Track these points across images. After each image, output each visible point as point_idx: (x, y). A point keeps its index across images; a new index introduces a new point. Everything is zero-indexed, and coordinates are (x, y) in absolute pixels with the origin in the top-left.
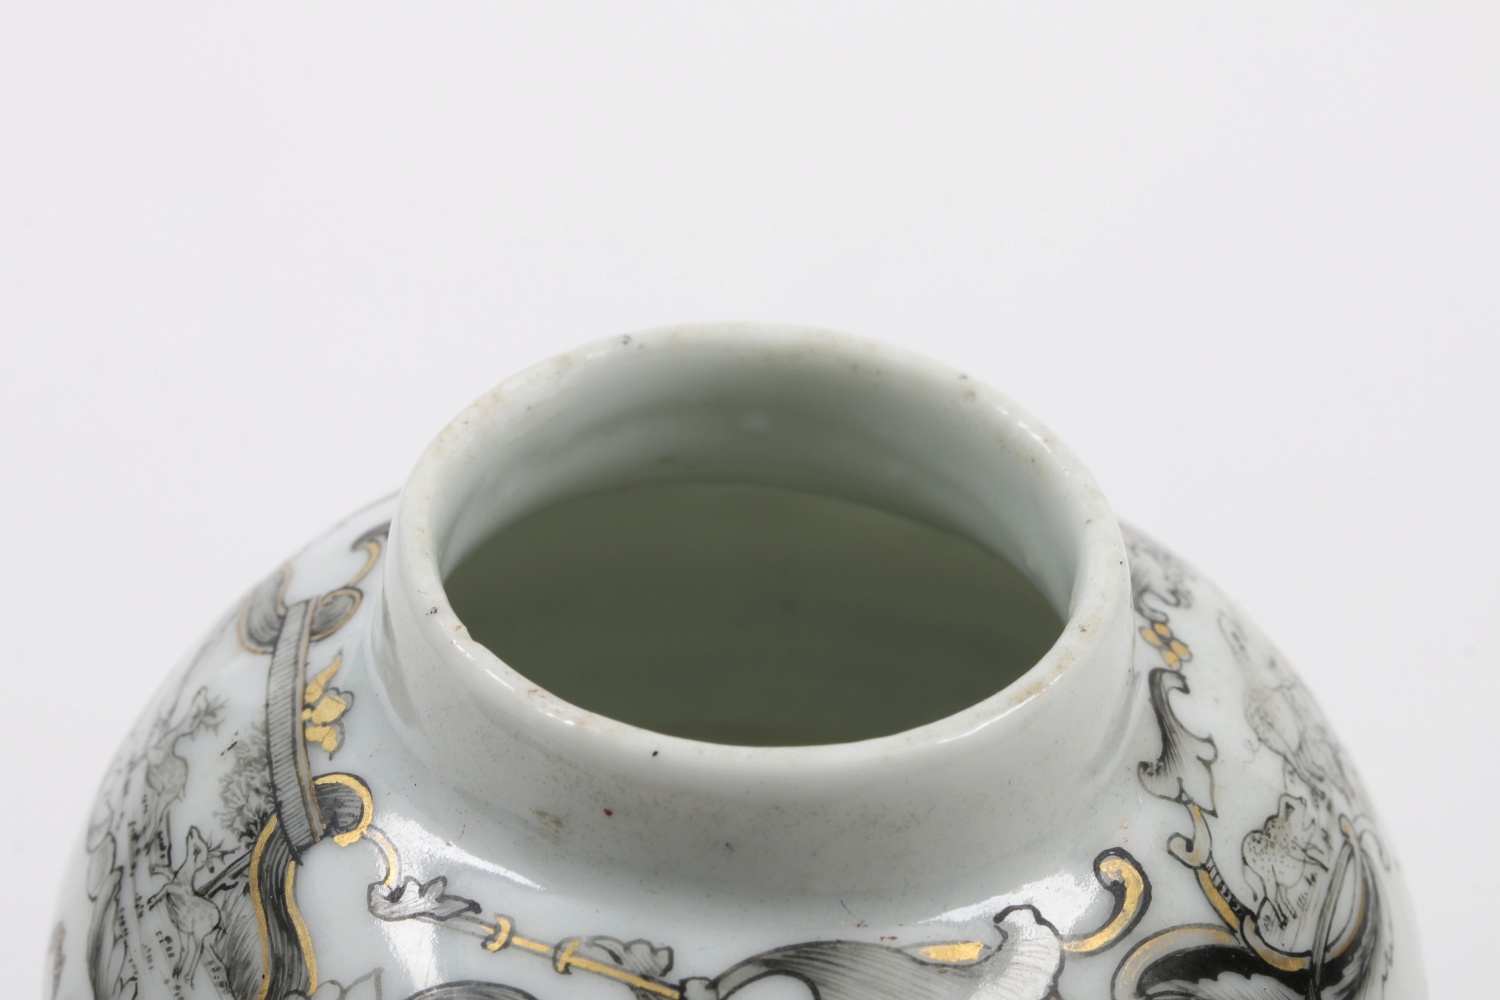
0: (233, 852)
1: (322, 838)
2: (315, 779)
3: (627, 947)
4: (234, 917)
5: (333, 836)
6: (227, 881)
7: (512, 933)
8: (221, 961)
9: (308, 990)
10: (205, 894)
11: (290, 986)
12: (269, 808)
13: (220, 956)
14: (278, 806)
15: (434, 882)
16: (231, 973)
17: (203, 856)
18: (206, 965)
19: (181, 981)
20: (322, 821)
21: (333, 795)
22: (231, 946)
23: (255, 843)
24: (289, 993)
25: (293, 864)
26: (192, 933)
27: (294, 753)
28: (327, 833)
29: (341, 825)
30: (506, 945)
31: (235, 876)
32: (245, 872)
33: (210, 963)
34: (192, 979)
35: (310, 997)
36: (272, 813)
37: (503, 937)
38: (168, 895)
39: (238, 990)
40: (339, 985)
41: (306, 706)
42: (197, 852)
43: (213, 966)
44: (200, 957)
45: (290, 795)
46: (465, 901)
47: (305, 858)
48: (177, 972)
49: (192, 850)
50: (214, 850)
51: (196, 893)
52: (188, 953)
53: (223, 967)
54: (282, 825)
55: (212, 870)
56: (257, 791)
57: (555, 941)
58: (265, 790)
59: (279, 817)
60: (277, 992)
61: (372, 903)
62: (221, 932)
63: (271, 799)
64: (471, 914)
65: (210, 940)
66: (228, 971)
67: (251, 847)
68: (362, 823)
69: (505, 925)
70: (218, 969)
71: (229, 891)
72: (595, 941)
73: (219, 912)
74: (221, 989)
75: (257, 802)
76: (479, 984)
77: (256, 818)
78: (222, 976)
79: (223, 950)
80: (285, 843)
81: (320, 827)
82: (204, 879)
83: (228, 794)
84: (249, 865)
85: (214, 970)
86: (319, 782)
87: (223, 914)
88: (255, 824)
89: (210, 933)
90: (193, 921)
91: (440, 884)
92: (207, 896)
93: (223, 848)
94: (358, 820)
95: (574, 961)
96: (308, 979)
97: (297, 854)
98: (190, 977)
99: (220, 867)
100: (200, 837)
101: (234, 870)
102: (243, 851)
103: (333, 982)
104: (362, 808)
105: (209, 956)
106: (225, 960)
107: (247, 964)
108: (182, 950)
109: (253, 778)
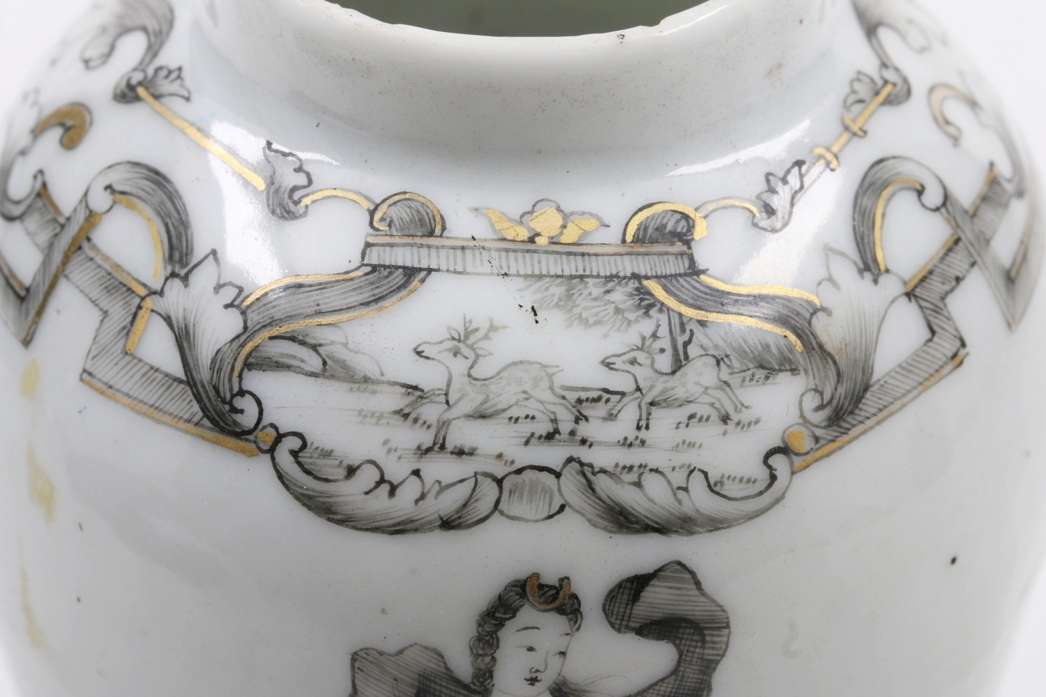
0: (658, 326)
1: (690, 248)
2: (624, 241)
3: (854, 92)
4: (721, 343)
5: (693, 239)
6: (681, 340)
7: (828, 149)
8: (749, 370)
9: (816, 305)
10: (679, 362)
11: (805, 318)
12: (633, 284)
13: (745, 368)
14: (635, 276)
15: (768, 181)
16: (764, 364)
17: (641, 357)
18: (742, 386)
19: (735, 417)
20: (672, 244)
21: (650, 230)
22: (742, 353)
23: (662, 304)
24: (810, 323)
25: (702, 277)
26: (707, 388)
27: (583, 255)
28: (688, 243)
29: (684, 231)
30: (836, 157)
31: (683, 330)
32: (685, 320)
33: (743, 381)
34: (742, 405)
35: (821, 306)
36: (640, 283)
37: (829, 156)
38: (652, 404)
39: (781, 364)
40: (823, 280)
41: (531, 240)
42: (633, 362)
43: (748, 379)
44: (732, 390)
45: (627, 266)
46: (793, 167)
47: (701, 266)
48: (725, 419)
49: (628, 367)
50: (643, 344)
51: (674, 373)
52: (719, 400)
53: (755, 370)
54: (657, 277)
55: (662, 351)
56: (608, 292)
57: (840, 129)
58: (610, 285)
59: (647, 278)
60: (803, 331)
61: (769, 229)
62: (726, 359)
63: (624, 281)
64: (804, 168)
65: (725, 373)
66: (762, 367)
67: (664, 309)
68: (692, 215)
69: (820, 151)
70: (753, 375)
71: (694, 339)
72: (846, 106)
73: (707, 355)
74: (770, 381)
75: (620, 295)
76: (861, 186)
77: (637, 298)
78: (761, 374)
79: (742, 363)
80: (679, 278)
81: (679, 247)
82: (665, 362)
83: (591, 321)
84: (680, 315)
85: (751, 380)
86: (629, 238)
87: (711, 352)
88: (642, 300)
89: (719, 370)
90: (697, 384)
91: (771, 178)
92: (684, 363)
93: (648, 334)
94: (686, 217)
95: (859, 123)
96: (807, 301)
97: (694, 271)
98: (739, 406)
99: (665, 343)
100: (618, 356)
101: (677, 329)
102: (663, 319)
103: (819, 284)
104: (675, 211)
105: (735, 381)
106: (751, 365)
107: (767, 347)
108: (712, 405)
109: (590, 294)
